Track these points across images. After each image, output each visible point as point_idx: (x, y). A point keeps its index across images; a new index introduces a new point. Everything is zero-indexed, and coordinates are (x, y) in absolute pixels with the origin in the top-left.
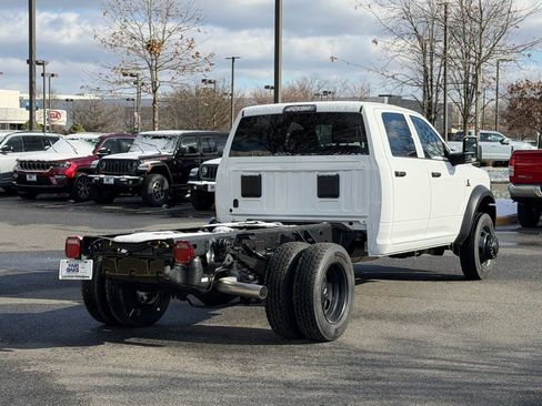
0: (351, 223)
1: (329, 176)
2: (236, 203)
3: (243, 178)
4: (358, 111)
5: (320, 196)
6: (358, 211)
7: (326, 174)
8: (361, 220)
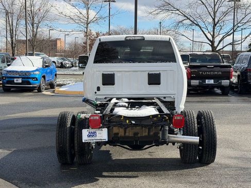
0: (165, 98)
1: (155, 74)
2: (98, 89)
3: (103, 75)
4: (168, 40)
5: (150, 84)
6: (171, 92)
7: (153, 73)
8: (172, 96)
